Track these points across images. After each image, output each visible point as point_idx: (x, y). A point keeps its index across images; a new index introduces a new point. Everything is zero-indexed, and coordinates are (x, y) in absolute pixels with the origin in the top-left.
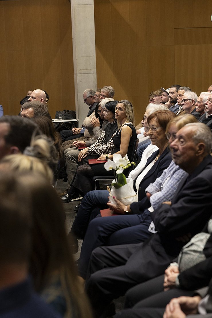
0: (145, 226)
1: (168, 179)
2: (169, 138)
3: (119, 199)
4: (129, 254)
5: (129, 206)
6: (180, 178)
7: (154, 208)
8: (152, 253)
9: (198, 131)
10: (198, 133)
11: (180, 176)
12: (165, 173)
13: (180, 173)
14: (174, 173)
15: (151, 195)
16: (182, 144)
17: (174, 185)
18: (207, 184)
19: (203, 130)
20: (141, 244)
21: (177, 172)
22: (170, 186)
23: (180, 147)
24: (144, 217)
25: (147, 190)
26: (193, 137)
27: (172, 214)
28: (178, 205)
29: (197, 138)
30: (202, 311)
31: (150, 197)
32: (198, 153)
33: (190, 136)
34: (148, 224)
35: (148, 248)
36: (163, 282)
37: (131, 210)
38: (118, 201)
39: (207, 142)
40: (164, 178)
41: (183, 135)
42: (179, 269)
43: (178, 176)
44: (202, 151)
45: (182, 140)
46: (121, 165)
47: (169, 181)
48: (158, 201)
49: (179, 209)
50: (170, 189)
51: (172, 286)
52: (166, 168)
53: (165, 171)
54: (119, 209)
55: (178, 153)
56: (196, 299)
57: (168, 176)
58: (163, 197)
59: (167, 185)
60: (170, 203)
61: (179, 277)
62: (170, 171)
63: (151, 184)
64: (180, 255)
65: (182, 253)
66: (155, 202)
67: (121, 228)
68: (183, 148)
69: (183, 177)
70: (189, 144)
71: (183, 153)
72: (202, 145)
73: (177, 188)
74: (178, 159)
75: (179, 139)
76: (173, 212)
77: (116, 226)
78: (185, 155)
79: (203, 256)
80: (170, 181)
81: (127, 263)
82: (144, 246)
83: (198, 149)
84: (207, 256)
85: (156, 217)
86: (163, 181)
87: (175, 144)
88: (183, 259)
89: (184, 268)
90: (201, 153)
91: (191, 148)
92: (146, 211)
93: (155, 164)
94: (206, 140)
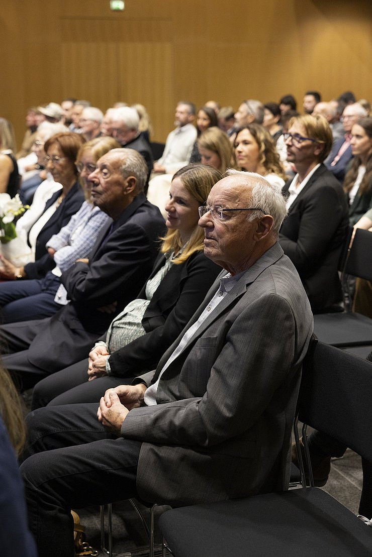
0: (48, 295)
1: (80, 228)
2: (81, 170)
3: (8, 258)
4: (32, 335)
5: (22, 268)
6: (99, 227)
7: (61, 269)
8: (65, 331)
9: (128, 160)
10: (128, 163)
11: (98, 224)
12: (75, 220)
13: (98, 220)
14: (90, 219)
15: (56, 251)
16: (105, 177)
17: (91, 236)
18: (141, 233)
19: (136, 159)
20: (47, 320)
21: (94, 219)
22: (84, 237)
23: (103, 181)
24: (47, 283)
25: (48, 244)
26: (121, 168)
27: (92, 275)
28: (102, 262)
29: (126, 169)
30: (150, 402)
31: (53, 254)
32: (127, 191)
33: (116, 166)
34: (53, 292)
35: (59, 325)
36: (87, 368)
37: (25, 274)
38: (7, 262)
39: (140, 176)
40: (73, 228)
41: (107, 163)
42: (109, 350)
43: (96, 223)
44: (132, 188)
45: (105, 171)
46: (11, 210)
47: (82, 230)
48: (68, 259)
49: (103, 267)
50: (85, 242)
51: (100, 374)
52: (75, 213)
53: (74, 217)
54: (8, 272)
55: (99, 188)
56: (139, 387)
57: (80, 224)
58: (75, 253)
59: (80, 236)
60: (87, 260)
61: (109, 360)
62: (82, 217)
63: (54, 237)
64: (109, 331)
65: (113, 328)
66: (64, 260)
67: (14, 300)
68: (107, 183)
69: (102, 226)
70: (116, 176)
71: (106, 190)
72: (132, 180)
73: (95, 241)
74: (99, 197)
75: (101, 170)
76: (94, 271)
77: (6, 296)
78: (109, 192)
79: (142, 329)
80: (85, 230)
81: (30, 348)
82: (52, 322)
83: (127, 184)
84: (147, 330)
85: (69, 280)
86: (72, 231)
87: (96, 175)
88: (114, 336)
89: (116, 348)
90: (130, 191)
91: (118, 183)
92: (48, 274)
93: (58, 209)
94: (138, 174)
